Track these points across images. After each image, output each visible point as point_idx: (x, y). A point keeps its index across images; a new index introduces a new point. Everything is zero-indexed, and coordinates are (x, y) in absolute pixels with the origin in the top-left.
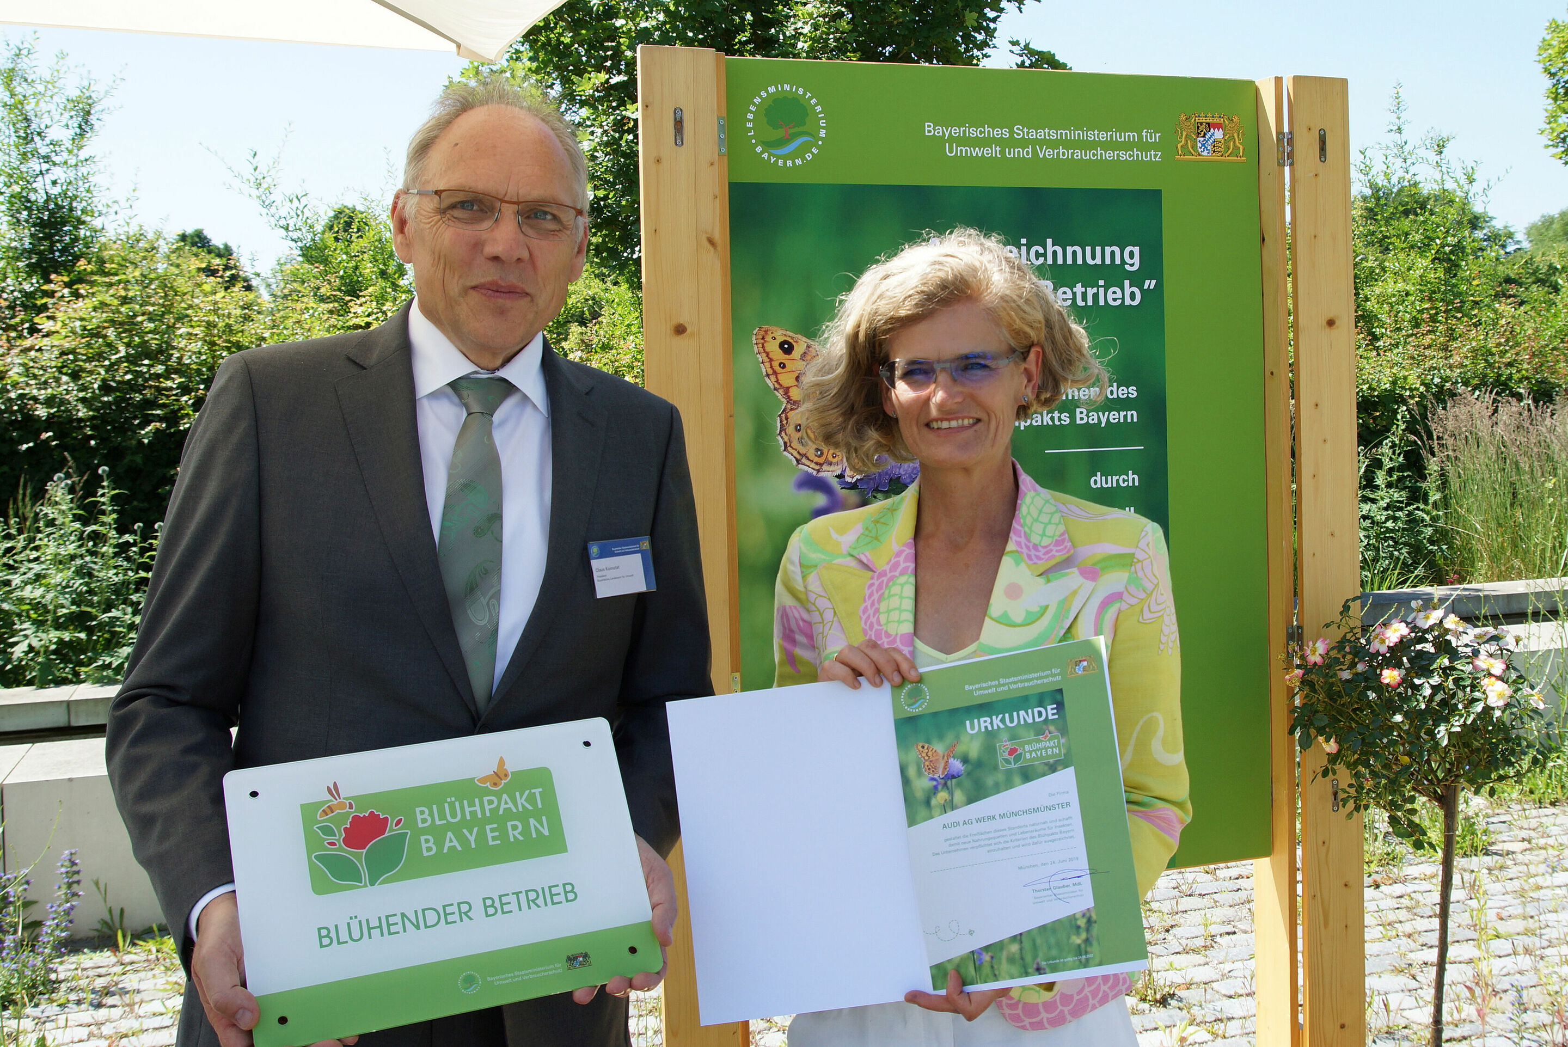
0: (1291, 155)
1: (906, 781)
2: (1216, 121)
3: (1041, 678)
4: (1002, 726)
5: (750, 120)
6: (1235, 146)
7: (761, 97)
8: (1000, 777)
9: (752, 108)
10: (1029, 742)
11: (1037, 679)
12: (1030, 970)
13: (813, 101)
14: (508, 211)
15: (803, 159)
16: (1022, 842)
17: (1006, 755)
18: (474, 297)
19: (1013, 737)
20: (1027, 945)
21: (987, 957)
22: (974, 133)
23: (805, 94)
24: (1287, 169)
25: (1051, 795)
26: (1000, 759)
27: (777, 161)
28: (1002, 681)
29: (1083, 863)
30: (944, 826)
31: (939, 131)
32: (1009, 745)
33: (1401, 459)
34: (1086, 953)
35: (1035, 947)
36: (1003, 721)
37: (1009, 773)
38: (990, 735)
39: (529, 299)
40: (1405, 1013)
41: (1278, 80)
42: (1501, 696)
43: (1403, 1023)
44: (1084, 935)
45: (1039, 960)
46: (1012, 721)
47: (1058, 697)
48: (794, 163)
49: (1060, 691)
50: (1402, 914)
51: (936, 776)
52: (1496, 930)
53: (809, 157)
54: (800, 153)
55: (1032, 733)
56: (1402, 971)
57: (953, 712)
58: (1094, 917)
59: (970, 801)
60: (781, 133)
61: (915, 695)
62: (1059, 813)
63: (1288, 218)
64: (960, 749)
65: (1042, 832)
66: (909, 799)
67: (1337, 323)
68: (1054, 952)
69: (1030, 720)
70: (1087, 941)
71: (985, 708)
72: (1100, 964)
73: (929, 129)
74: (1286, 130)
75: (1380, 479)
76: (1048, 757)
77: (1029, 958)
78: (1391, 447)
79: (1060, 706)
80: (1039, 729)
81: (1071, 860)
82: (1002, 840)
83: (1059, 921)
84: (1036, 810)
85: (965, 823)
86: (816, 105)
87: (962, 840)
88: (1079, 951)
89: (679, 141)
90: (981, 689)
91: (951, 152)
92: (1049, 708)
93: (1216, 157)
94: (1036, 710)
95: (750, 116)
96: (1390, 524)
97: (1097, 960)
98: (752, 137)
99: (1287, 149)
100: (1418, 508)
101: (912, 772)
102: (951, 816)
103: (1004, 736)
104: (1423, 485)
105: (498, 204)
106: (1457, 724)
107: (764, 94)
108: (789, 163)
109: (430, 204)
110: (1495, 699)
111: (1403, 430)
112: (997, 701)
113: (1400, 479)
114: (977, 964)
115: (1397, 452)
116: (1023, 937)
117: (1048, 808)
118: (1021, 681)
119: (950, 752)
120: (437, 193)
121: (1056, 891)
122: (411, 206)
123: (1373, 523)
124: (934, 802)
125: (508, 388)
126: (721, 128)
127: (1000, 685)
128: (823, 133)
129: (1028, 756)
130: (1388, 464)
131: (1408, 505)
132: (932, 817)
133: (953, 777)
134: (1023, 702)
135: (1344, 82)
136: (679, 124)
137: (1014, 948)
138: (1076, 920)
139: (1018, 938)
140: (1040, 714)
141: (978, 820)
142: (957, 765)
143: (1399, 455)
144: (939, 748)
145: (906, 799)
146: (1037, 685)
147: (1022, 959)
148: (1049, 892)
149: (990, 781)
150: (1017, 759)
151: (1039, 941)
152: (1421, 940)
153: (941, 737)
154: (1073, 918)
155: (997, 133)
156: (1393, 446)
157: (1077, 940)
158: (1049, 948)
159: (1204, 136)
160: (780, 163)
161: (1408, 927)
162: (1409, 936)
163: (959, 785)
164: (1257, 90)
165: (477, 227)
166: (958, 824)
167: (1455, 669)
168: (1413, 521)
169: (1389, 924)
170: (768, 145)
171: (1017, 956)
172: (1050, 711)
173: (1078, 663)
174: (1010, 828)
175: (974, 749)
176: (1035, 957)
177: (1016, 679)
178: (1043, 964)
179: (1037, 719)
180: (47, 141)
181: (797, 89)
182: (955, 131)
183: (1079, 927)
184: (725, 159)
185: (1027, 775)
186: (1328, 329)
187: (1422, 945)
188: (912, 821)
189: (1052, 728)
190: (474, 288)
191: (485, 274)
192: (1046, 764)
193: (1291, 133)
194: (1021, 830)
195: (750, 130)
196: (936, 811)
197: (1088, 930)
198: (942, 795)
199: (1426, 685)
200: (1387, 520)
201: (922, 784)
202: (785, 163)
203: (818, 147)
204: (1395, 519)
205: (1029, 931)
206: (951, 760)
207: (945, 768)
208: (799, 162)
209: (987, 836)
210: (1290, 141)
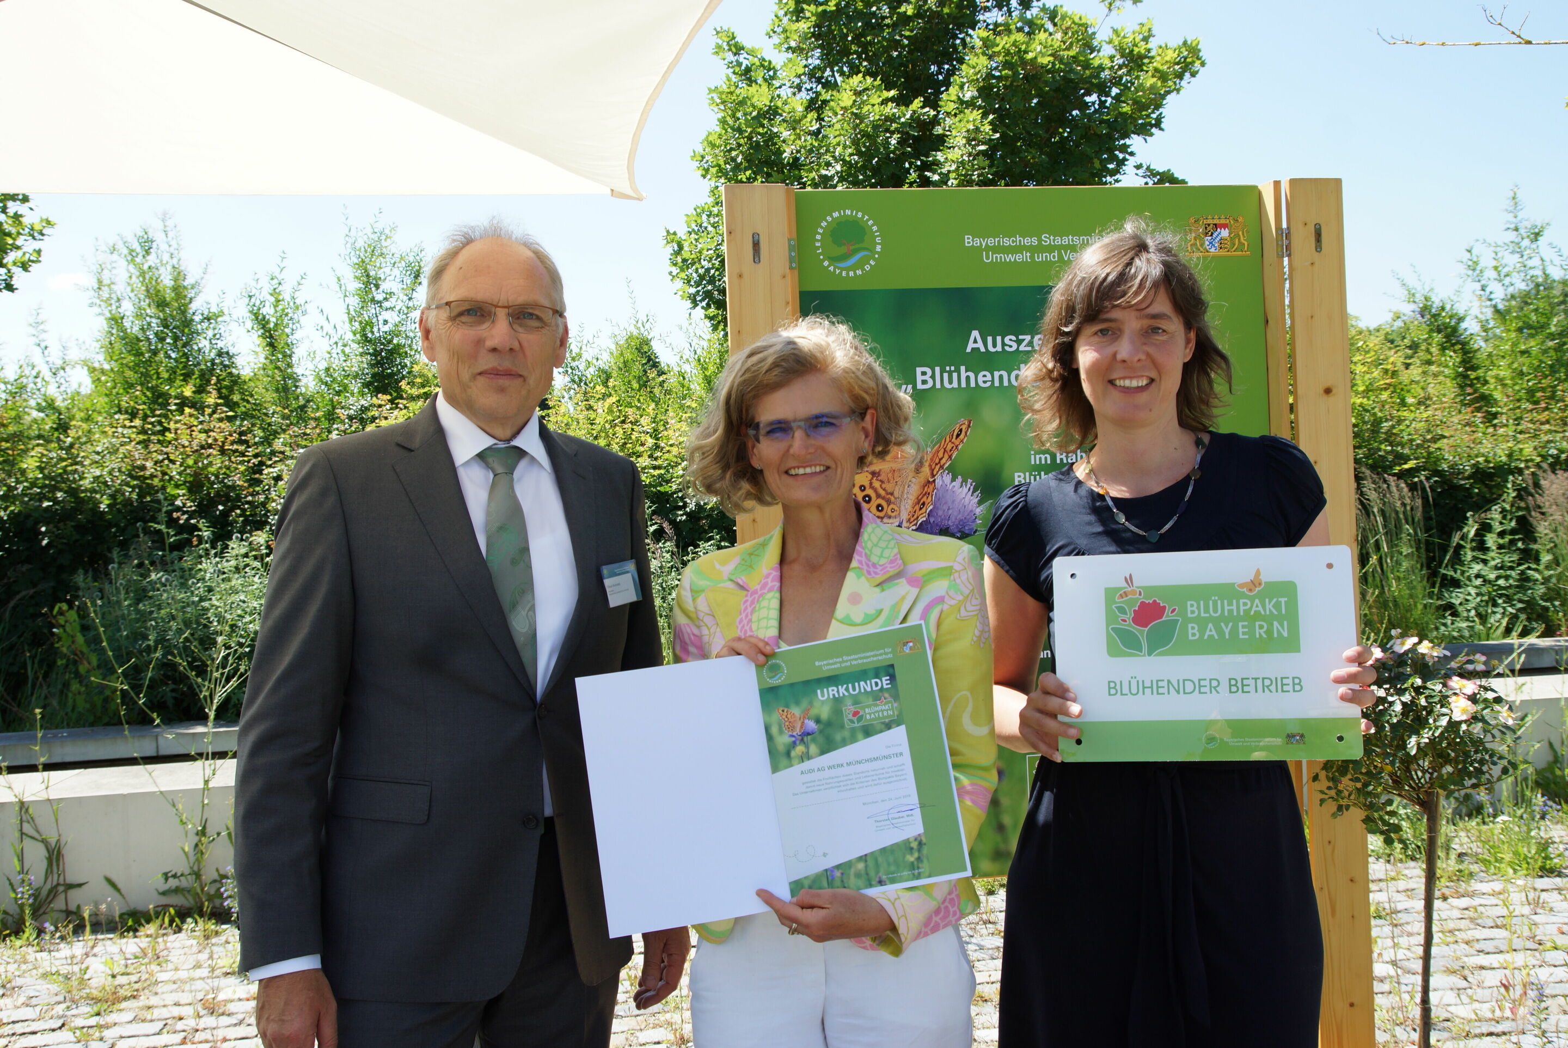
0: (1288, 247)
1: (770, 738)
2: (1223, 221)
3: (876, 655)
4: (846, 694)
5: (818, 241)
6: (1240, 243)
7: (826, 221)
8: (846, 734)
9: (820, 231)
10: (869, 706)
11: (873, 656)
12: (873, 883)
13: (870, 222)
14: (501, 314)
15: (863, 269)
16: (866, 784)
17: (850, 716)
18: (482, 380)
19: (856, 703)
20: (871, 862)
21: (838, 874)
22: (1007, 242)
23: (863, 217)
24: (1286, 260)
25: (888, 747)
26: (846, 720)
27: (841, 273)
28: (845, 658)
29: (915, 799)
30: (802, 773)
31: (977, 242)
32: (853, 709)
33: (1513, 524)
34: (918, 868)
35: (877, 865)
36: (847, 689)
37: (853, 731)
38: (837, 701)
39: (521, 380)
40: (1449, 1008)
41: (1277, 184)
42: (1464, 711)
43: (1445, 1015)
44: (916, 855)
45: (880, 874)
46: (854, 689)
47: (891, 671)
48: (855, 273)
49: (892, 666)
50: (1463, 924)
51: (794, 734)
52: (1554, 942)
53: (867, 268)
54: (860, 264)
55: (871, 699)
56: (1454, 972)
57: (807, 683)
58: (924, 840)
59: (823, 753)
60: (843, 250)
61: (775, 669)
62: (895, 761)
63: (1287, 302)
64: (814, 712)
65: (881, 776)
66: (772, 752)
67: (1334, 391)
68: (893, 868)
69: (869, 689)
70: (919, 859)
71: (832, 680)
72: (930, 876)
73: (969, 241)
74: (1284, 226)
75: (1491, 540)
76: (884, 717)
77: (872, 873)
78: (1501, 512)
79: (892, 678)
80: (877, 696)
81: (905, 797)
82: (849, 782)
83: (896, 844)
84: (876, 759)
85: (819, 770)
86: (873, 225)
87: (817, 783)
88: (912, 866)
89: (757, 259)
90: (828, 664)
91: (987, 258)
92: (884, 679)
93: (1223, 253)
94: (873, 681)
95: (818, 237)
96: (1501, 582)
97: (927, 874)
98: (820, 254)
99: (1285, 242)
100: (1529, 568)
101: (774, 730)
102: (807, 765)
103: (849, 702)
104: (1535, 547)
105: (493, 309)
106: (1426, 736)
107: (829, 219)
108: (851, 274)
109: (444, 314)
110: (1459, 714)
111: (1514, 498)
112: (842, 675)
113: (1512, 542)
114: (830, 879)
115: (1509, 517)
116: (868, 858)
117: (885, 757)
118: (861, 658)
119: (805, 715)
120: (448, 304)
121: (894, 821)
122: (432, 316)
123: (1485, 581)
124: (793, 754)
125: (521, 453)
126: (791, 248)
127: (843, 661)
128: (878, 248)
129: (868, 717)
130: (1498, 528)
131: (1519, 565)
132: (791, 766)
133: (809, 734)
134: (862, 675)
135: (1338, 182)
136: (756, 245)
137: (861, 866)
138: (910, 843)
139: (863, 858)
140: (877, 684)
141: (830, 768)
142: (811, 725)
143: (1511, 520)
144: (796, 711)
145: (770, 752)
146: (873, 662)
147: (867, 874)
148: (888, 822)
149: (838, 737)
150: (859, 720)
151: (880, 859)
152: (1478, 946)
153: (797, 703)
154: (907, 842)
155: (1027, 241)
156: (1503, 511)
157: (911, 858)
158: (889, 864)
159: (1212, 235)
160: (844, 274)
161: (1470, 935)
162: (1467, 943)
163: (814, 740)
164: (1260, 194)
165: (479, 328)
166: (813, 770)
167: (1425, 688)
168: (1524, 578)
169: (1450, 932)
170: (833, 260)
171: (863, 872)
172: (885, 682)
173: (905, 644)
174: (855, 773)
175: (825, 713)
176: (877, 872)
177: (856, 657)
178: (884, 877)
179: (874, 688)
180: (380, 290)
181: (857, 214)
182: (991, 241)
183: (912, 849)
184: (796, 272)
185: (868, 732)
186: (1325, 397)
187: (1479, 951)
188: (775, 769)
189: (886, 695)
190: (480, 374)
191: (486, 362)
192: (883, 723)
193: (1288, 228)
194: (864, 775)
195: (818, 248)
196: (795, 761)
197: (919, 850)
198: (800, 749)
199: (1398, 701)
200: (1498, 578)
201: (783, 740)
202: (848, 274)
203: (874, 259)
204: (1507, 578)
205: (872, 853)
206: (806, 721)
207: (801, 727)
208: (859, 272)
209: (836, 780)
210: (1288, 235)
